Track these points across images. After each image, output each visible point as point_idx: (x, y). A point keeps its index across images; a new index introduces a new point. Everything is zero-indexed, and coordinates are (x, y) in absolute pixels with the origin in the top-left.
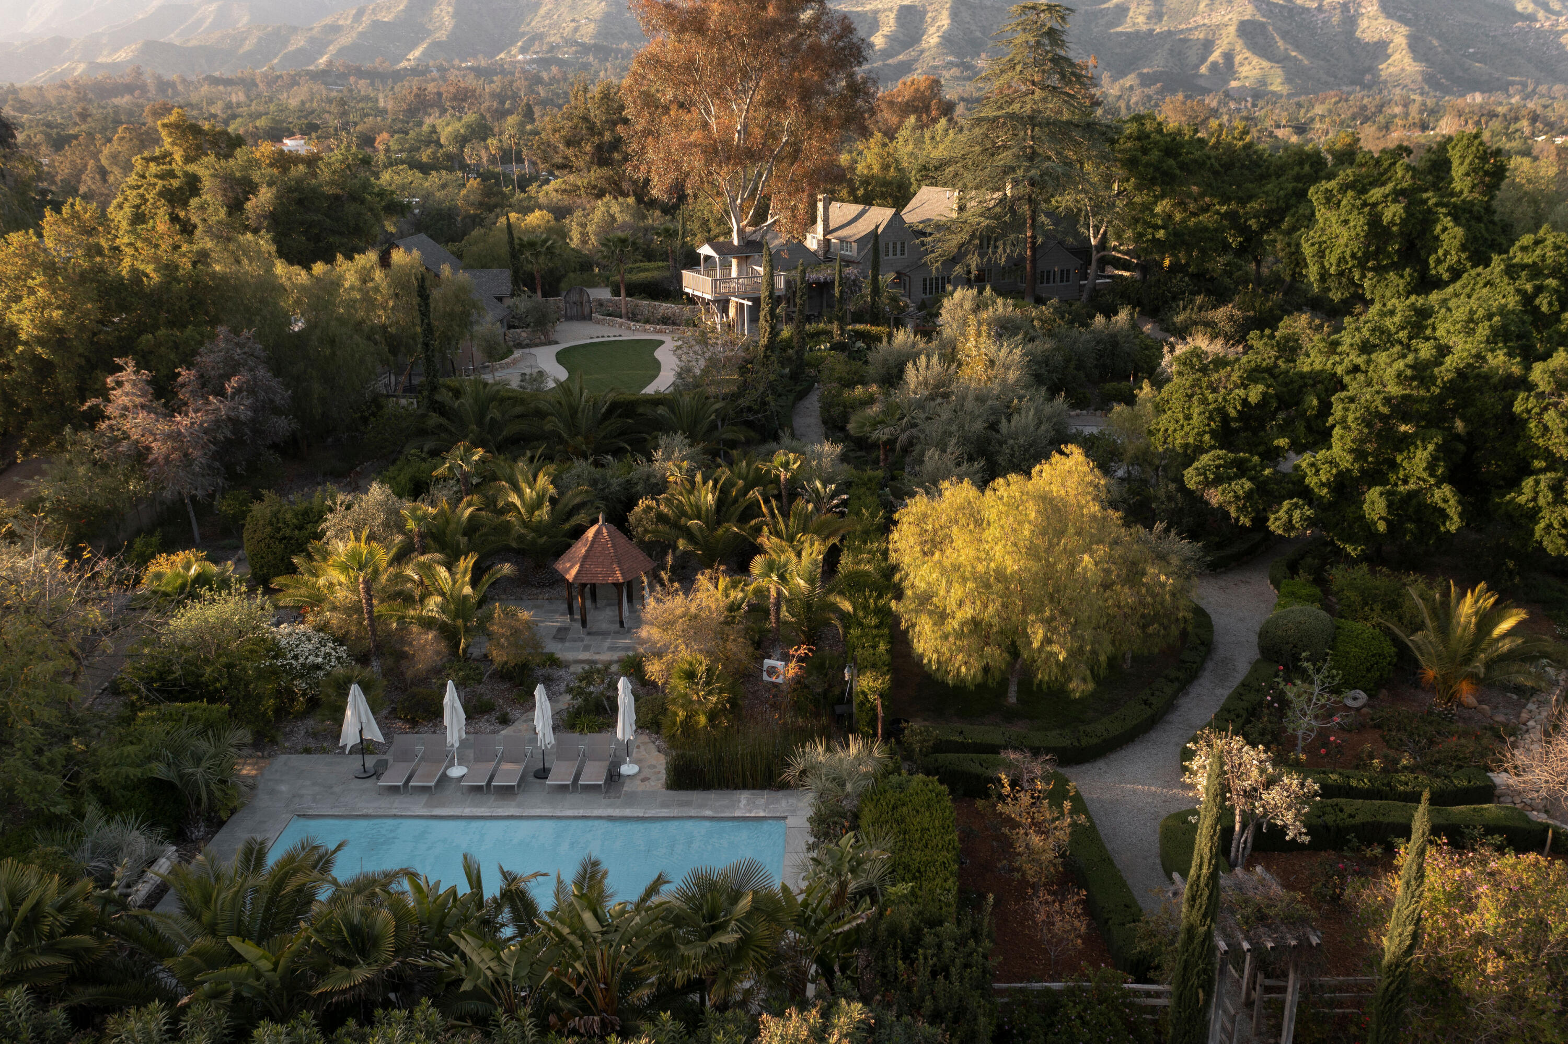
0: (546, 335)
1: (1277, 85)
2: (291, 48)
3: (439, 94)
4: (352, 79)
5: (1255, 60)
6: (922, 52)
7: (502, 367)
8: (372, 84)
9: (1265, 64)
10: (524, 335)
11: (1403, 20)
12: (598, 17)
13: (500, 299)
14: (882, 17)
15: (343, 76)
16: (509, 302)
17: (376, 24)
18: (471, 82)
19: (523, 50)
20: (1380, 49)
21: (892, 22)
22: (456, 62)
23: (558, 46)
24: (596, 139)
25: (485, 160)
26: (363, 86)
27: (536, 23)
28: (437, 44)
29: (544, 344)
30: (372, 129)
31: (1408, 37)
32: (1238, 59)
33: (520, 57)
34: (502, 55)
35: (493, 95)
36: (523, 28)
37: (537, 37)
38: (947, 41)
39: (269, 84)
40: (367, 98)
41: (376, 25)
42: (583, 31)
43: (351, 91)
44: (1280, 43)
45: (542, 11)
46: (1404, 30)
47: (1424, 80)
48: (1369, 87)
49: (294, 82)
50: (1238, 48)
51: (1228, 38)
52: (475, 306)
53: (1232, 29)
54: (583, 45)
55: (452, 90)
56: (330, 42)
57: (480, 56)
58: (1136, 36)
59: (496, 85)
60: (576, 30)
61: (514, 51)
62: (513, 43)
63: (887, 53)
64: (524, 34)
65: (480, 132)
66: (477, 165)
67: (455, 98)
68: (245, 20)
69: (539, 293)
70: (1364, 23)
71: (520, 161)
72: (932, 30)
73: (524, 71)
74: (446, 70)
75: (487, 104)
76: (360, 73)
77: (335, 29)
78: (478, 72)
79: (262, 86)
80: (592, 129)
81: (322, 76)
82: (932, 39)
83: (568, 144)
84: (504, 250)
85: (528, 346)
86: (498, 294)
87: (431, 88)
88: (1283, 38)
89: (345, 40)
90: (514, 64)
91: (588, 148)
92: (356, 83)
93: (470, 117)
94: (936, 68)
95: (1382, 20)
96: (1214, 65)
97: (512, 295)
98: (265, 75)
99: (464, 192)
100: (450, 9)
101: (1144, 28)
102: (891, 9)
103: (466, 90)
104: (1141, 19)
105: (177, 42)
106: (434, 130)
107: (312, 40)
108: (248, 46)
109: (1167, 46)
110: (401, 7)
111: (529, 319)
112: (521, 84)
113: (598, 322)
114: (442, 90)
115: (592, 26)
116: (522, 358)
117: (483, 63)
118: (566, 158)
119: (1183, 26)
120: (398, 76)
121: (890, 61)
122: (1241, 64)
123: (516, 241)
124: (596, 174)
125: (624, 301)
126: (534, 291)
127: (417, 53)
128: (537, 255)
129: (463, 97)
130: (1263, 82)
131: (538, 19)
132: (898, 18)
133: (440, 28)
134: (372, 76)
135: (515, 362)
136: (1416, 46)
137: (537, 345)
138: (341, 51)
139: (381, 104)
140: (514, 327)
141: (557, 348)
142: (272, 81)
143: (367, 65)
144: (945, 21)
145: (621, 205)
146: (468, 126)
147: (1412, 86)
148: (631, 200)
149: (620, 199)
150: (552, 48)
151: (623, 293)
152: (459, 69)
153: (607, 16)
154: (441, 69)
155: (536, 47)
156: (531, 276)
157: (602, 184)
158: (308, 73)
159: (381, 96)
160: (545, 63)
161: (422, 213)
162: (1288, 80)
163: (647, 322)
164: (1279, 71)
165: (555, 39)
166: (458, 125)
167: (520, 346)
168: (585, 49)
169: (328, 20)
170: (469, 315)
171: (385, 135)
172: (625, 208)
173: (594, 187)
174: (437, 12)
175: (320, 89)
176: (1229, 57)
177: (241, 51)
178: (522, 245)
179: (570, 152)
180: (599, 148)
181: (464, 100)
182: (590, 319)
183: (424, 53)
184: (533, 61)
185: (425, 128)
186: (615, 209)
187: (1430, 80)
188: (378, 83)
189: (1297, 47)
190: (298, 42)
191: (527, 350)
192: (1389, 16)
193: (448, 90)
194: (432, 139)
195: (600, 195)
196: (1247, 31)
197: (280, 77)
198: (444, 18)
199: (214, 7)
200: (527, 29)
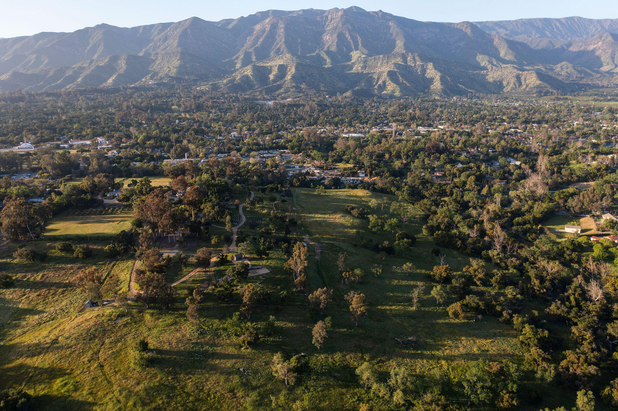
1: (397, 94)
2: (67, 75)
5: (392, 84)
6: (285, 81)
9: (395, 85)
11: (440, 71)
12: (177, 66)
14: (273, 68)
17: (98, 67)
19: (151, 78)
20: (431, 81)
21: (276, 70)
22: (128, 85)
23: (163, 77)
27: (155, 67)
28: (120, 75)
31: (440, 76)
32: (387, 83)
34: (144, 79)
37: (156, 74)
38: (294, 77)
42: (172, 71)
44: (400, 78)
45: (158, 63)
46: (439, 74)
47: (443, 92)
48: (426, 93)
50: (387, 80)
51: (385, 76)
53: (386, 73)
54: (172, 77)
56: (81, 73)
57: (136, 82)
58: (357, 74)
60: (169, 71)
62: (147, 74)
63: (274, 81)
64: (151, 71)
70: (428, 71)
72: (289, 73)
77: (82, 68)
81: (84, 91)
82: (288, 77)
88: (402, 77)
89: (87, 72)
90: (148, 85)
94: (288, 88)
95: (433, 70)
96: (380, 85)
100: (125, 61)
101: (360, 71)
102: (276, 66)
104: (360, 68)
107: (74, 72)
108: (51, 74)
109: (366, 79)
110: (107, 60)
115: (175, 70)
117: (138, 85)
119: (372, 71)
121: (274, 84)
122: (388, 85)
127: (112, 79)
130: (393, 92)
131: (156, 65)
132: (278, 69)
133: (121, 68)
136: (442, 79)
138: (86, 77)
144: (293, 70)
147: (439, 93)
150: (161, 78)
153: (180, 65)
155: (155, 78)
158: (79, 90)
160: (159, 85)
162: (401, 91)
164: (398, 88)
165: (162, 74)
168: (173, 78)
169: (79, 65)
174: (120, 62)
176: (384, 83)
177: (48, 76)
184: (155, 84)
187: (444, 91)
189: (406, 80)
190: (69, 73)
192: (436, 69)
196: (391, 74)
197: (70, 92)
198: (122, 65)
199: (35, 56)
200: (152, 69)
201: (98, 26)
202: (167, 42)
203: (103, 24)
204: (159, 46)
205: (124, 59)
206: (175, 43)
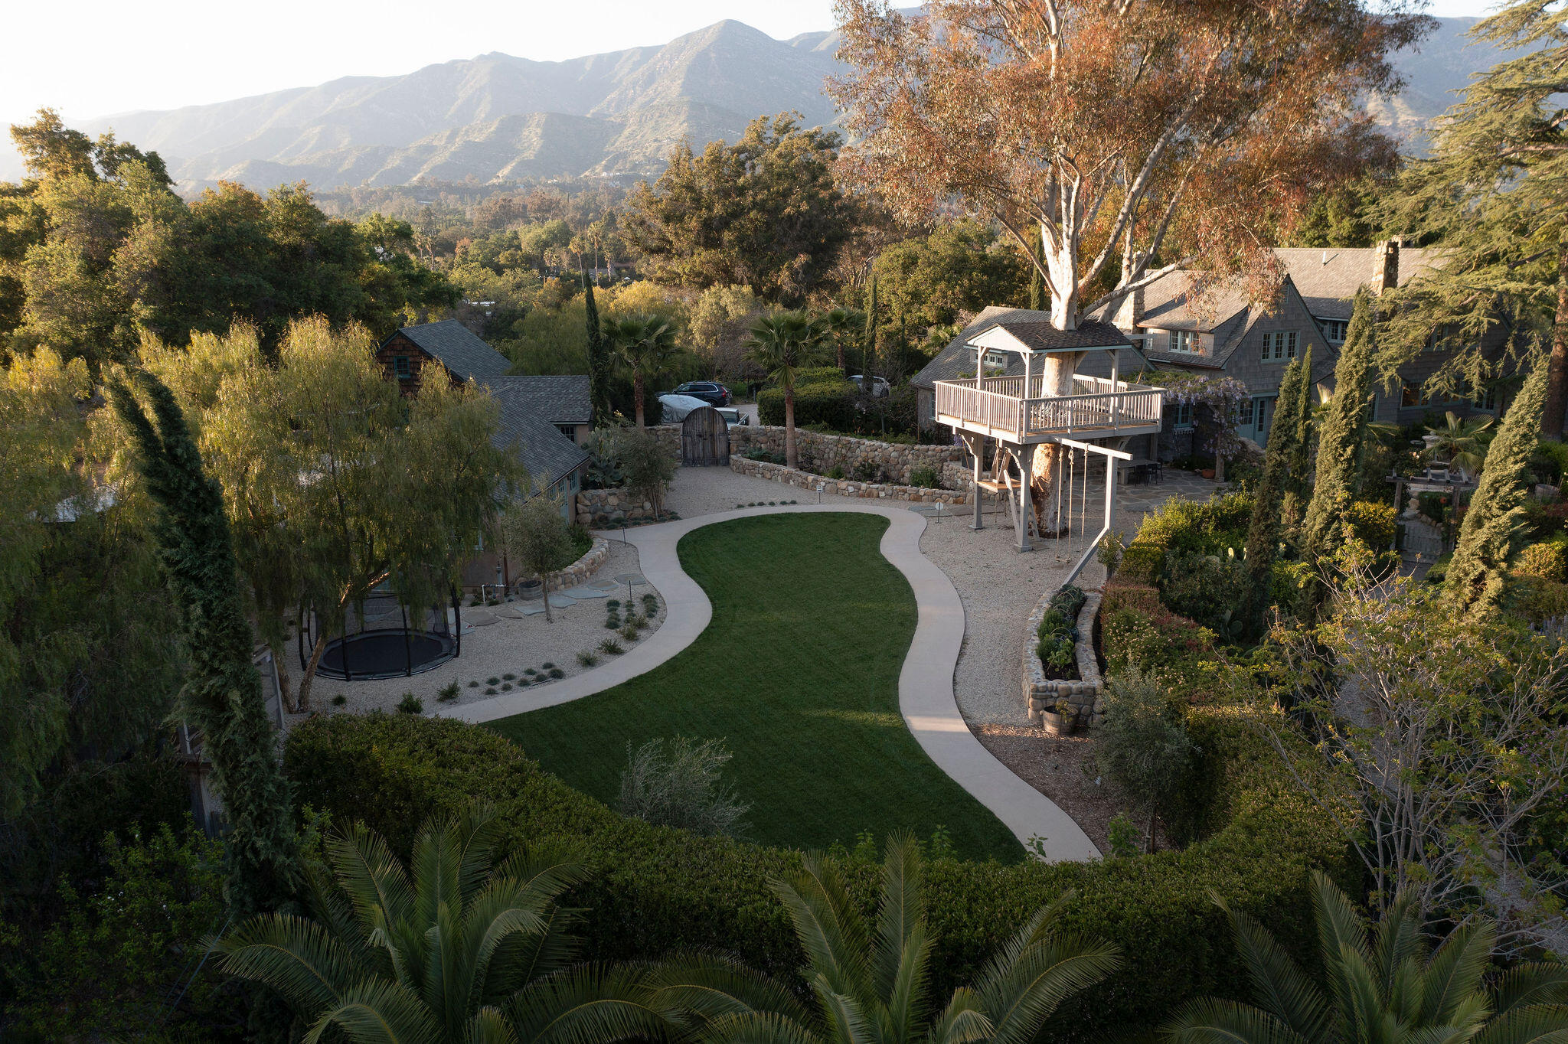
0: (655, 500)
2: (388, 167)
3: (525, 207)
4: (442, 195)
7: (568, 583)
8: (461, 199)
10: (613, 501)
12: (679, 137)
13: (568, 430)
15: (435, 192)
16: (584, 436)
18: (556, 194)
19: (607, 168)
22: (543, 179)
23: (641, 164)
24: (704, 213)
25: (565, 263)
26: (452, 201)
27: (621, 143)
28: (525, 164)
29: (649, 519)
30: (454, 236)
33: (604, 174)
34: (587, 173)
35: (577, 208)
36: (608, 148)
37: (621, 156)
39: (363, 200)
40: (456, 211)
41: (468, 145)
42: (665, 150)
43: (440, 204)
45: (626, 132)
49: (387, 196)
52: (499, 464)
54: (664, 163)
55: (537, 201)
56: (425, 162)
57: (565, 173)
59: (581, 198)
60: (658, 149)
61: (599, 168)
62: (597, 162)
64: (608, 153)
65: (562, 237)
66: (557, 268)
67: (539, 210)
68: (346, 141)
69: (641, 419)
71: (602, 265)
73: (607, 187)
74: (532, 186)
75: (571, 215)
76: (450, 189)
77: (429, 149)
78: (563, 188)
79: (356, 201)
80: (697, 200)
81: (415, 191)
83: (667, 219)
84: (580, 345)
85: (621, 523)
86: (567, 420)
87: (516, 200)
89: (439, 159)
90: (597, 180)
91: (694, 224)
92: (446, 198)
93: (552, 224)
97: (593, 423)
98: (361, 191)
99: (541, 292)
100: (539, 131)
103: (551, 202)
105: (282, 162)
106: (516, 236)
107: (407, 160)
108: (347, 165)
110: (493, 129)
111: (623, 472)
112: (604, 199)
113: (742, 471)
114: (527, 203)
115: (673, 145)
116: (610, 555)
117: (568, 179)
118: (664, 239)
120: (486, 192)
123: (602, 325)
124: (702, 258)
125: (791, 434)
126: (631, 415)
127: (505, 171)
128: (638, 350)
129: (546, 209)
131: (621, 139)
133: (529, 148)
134: (463, 192)
135: (594, 568)
137: (636, 522)
138: (434, 170)
139: (468, 216)
140: (596, 486)
141: (676, 531)
142: (367, 196)
143: (458, 182)
145: (735, 294)
146: (550, 232)
148: (747, 289)
149: (733, 287)
150: (635, 167)
151: (789, 420)
152: (546, 185)
153: (688, 134)
154: (529, 186)
155: (619, 166)
156: (626, 389)
157: (709, 270)
158: (401, 189)
159: (468, 209)
160: (628, 180)
161: (493, 316)
163: (838, 475)
165: (637, 158)
166: (540, 231)
167: (604, 522)
169: (424, 141)
170: (483, 488)
171: (466, 241)
172: (739, 298)
173: (699, 274)
174: (526, 133)
175: (410, 202)
177: (340, 170)
178: (612, 333)
179: (669, 231)
180: (707, 224)
181: (548, 211)
182: (727, 463)
183: (512, 172)
184: (616, 178)
185: (508, 234)
186: (727, 299)
188: (467, 199)
190: (394, 162)
191: (617, 534)
193: (531, 202)
194: (514, 243)
195: (706, 283)
197: (375, 192)
198: (532, 139)
199: (318, 129)
200: (612, 149)
201: (482, 58)
202: (654, 86)
203: (494, 53)
204: (633, 100)
205: (538, 125)
206: (675, 89)
